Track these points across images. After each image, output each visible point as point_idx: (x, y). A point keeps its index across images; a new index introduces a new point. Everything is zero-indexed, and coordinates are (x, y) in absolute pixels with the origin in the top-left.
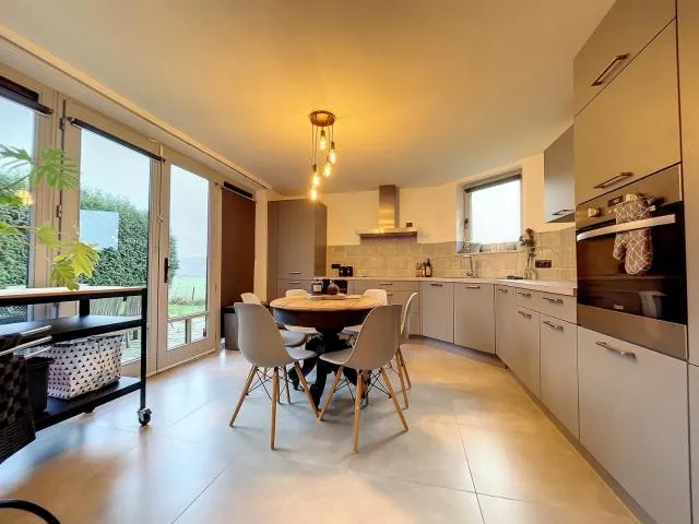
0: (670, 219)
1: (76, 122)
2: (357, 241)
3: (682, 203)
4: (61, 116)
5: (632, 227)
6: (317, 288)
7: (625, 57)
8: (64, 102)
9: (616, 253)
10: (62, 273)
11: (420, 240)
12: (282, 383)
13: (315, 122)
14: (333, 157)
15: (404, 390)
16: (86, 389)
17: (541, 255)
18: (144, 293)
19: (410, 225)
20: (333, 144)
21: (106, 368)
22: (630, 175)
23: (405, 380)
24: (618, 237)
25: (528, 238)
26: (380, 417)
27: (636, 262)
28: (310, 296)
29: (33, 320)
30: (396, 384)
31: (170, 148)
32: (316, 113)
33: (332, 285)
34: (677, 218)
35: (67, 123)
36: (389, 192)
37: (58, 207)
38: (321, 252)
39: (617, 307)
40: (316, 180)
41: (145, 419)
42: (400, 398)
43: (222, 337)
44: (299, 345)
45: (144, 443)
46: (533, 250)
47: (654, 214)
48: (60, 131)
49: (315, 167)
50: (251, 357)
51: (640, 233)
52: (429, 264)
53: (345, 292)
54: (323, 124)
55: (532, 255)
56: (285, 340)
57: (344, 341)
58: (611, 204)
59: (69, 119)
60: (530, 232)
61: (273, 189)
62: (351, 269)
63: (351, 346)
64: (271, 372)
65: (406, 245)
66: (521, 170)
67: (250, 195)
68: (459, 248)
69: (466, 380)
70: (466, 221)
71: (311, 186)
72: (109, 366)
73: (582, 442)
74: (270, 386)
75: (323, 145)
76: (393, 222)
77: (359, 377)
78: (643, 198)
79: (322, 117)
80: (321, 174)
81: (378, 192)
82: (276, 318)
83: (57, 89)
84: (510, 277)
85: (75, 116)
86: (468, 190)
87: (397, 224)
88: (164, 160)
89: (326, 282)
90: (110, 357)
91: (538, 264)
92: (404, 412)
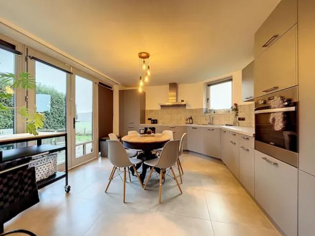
0: (293, 109)
1: (33, 58)
2: (159, 108)
3: (298, 102)
4: (26, 55)
5: (277, 111)
6: (142, 132)
7: (276, 36)
8: (27, 49)
9: (271, 120)
10: (31, 128)
11: (187, 108)
12: (127, 174)
13: (140, 57)
14: (149, 73)
15: (180, 175)
16: (42, 178)
17: (241, 115)
18: (66, 135)
19: (182, 101)
20: (149, 67)
21: (50, 169)
22: (277, 88)
23: (181, 170)
24: (272, 114)
25: (235, 107)
26: (170, 188)
27: (279, 126)
28: (139, 134)
29: (17, 148)
30: (177, 173)
31: (75, 68)
32: (141, 53)
33: (149, 130)
34: (296, 108)
35: (29, 59)
36: (174, 86)
37: (26, 97)
38: (143, 113)
39: (271, 143)
40: (141, 84)
41: (68, 190)
42: (178, 179)
43: (99, 151)
44: (134, 156)
45: (68, 201)
46: (237, 113)
47: (286, 106)
48: (26, 63)
49: (141, 77)
50: (113, 162)
51: (281, 113)
52: (191, 118)
53: (154, 133)
54: (144, 58)
55: (237, 115)
56: (128, 154)
57: (154, 154)
58: (269, 99)
59: (30, 57)
60: (236, 105)
61: (121, 84)
62: (156, 120)
63: (157, 157)
64: (122, 169)
65: (181, 110)
66: (232, 77)
67: (111, 88)
68: (204, 111)
69: (208, 170)
70: (208, 99)
71: (139, 86)
72: (51, 167)
73: (256, 198)
74: (122, 175)
75: (144, 67)
76: (175, 98)
77: (161, 171)
78: (282, 98)
79: (144, 55)
80: (143, 81)
81: (168, 86)
82: (124, 146)
83: (24, 43)
84: (227, 125)
85: (32, 55)
86: (209, 85)
87: (177, 100)
88: (72, 73)
89: (146, 129)
90: (52, 163)
91: (240, 119)
92: (180, 185)
